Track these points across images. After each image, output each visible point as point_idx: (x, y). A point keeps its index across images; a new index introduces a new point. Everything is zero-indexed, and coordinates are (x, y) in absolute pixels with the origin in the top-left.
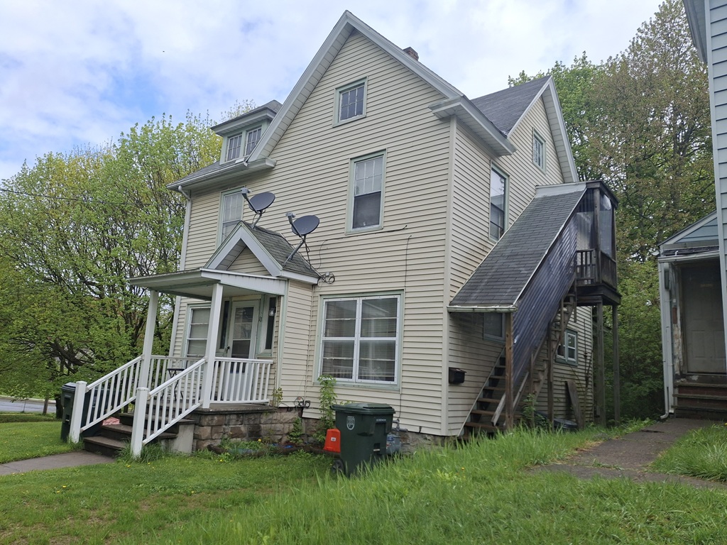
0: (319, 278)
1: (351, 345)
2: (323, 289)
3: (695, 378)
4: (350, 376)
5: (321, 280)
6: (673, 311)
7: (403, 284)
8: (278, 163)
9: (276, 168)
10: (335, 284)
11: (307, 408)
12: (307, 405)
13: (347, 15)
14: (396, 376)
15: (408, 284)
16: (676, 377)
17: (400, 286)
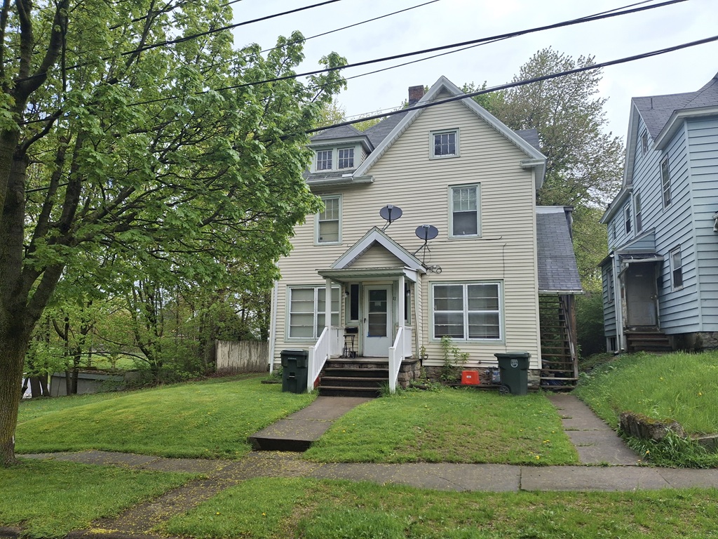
0: (427, 269)
1: (461, 315)
2: (430, 277)
3: (634, 329)
4: (462, 337)
5: (428, 271)
6: (622, 290)
7: (503, 276)
8: (376, 180)
9: (375, 183)
10: (442, 273)
11: (426, 359)
12: (426, 357)
13: (443, 79)
14: (500, 335)
15: (505, 276)
16: (624, 329)
17: (501, 277)
